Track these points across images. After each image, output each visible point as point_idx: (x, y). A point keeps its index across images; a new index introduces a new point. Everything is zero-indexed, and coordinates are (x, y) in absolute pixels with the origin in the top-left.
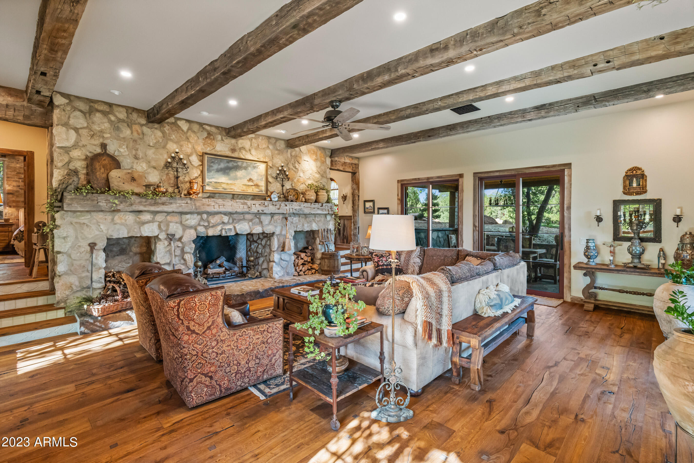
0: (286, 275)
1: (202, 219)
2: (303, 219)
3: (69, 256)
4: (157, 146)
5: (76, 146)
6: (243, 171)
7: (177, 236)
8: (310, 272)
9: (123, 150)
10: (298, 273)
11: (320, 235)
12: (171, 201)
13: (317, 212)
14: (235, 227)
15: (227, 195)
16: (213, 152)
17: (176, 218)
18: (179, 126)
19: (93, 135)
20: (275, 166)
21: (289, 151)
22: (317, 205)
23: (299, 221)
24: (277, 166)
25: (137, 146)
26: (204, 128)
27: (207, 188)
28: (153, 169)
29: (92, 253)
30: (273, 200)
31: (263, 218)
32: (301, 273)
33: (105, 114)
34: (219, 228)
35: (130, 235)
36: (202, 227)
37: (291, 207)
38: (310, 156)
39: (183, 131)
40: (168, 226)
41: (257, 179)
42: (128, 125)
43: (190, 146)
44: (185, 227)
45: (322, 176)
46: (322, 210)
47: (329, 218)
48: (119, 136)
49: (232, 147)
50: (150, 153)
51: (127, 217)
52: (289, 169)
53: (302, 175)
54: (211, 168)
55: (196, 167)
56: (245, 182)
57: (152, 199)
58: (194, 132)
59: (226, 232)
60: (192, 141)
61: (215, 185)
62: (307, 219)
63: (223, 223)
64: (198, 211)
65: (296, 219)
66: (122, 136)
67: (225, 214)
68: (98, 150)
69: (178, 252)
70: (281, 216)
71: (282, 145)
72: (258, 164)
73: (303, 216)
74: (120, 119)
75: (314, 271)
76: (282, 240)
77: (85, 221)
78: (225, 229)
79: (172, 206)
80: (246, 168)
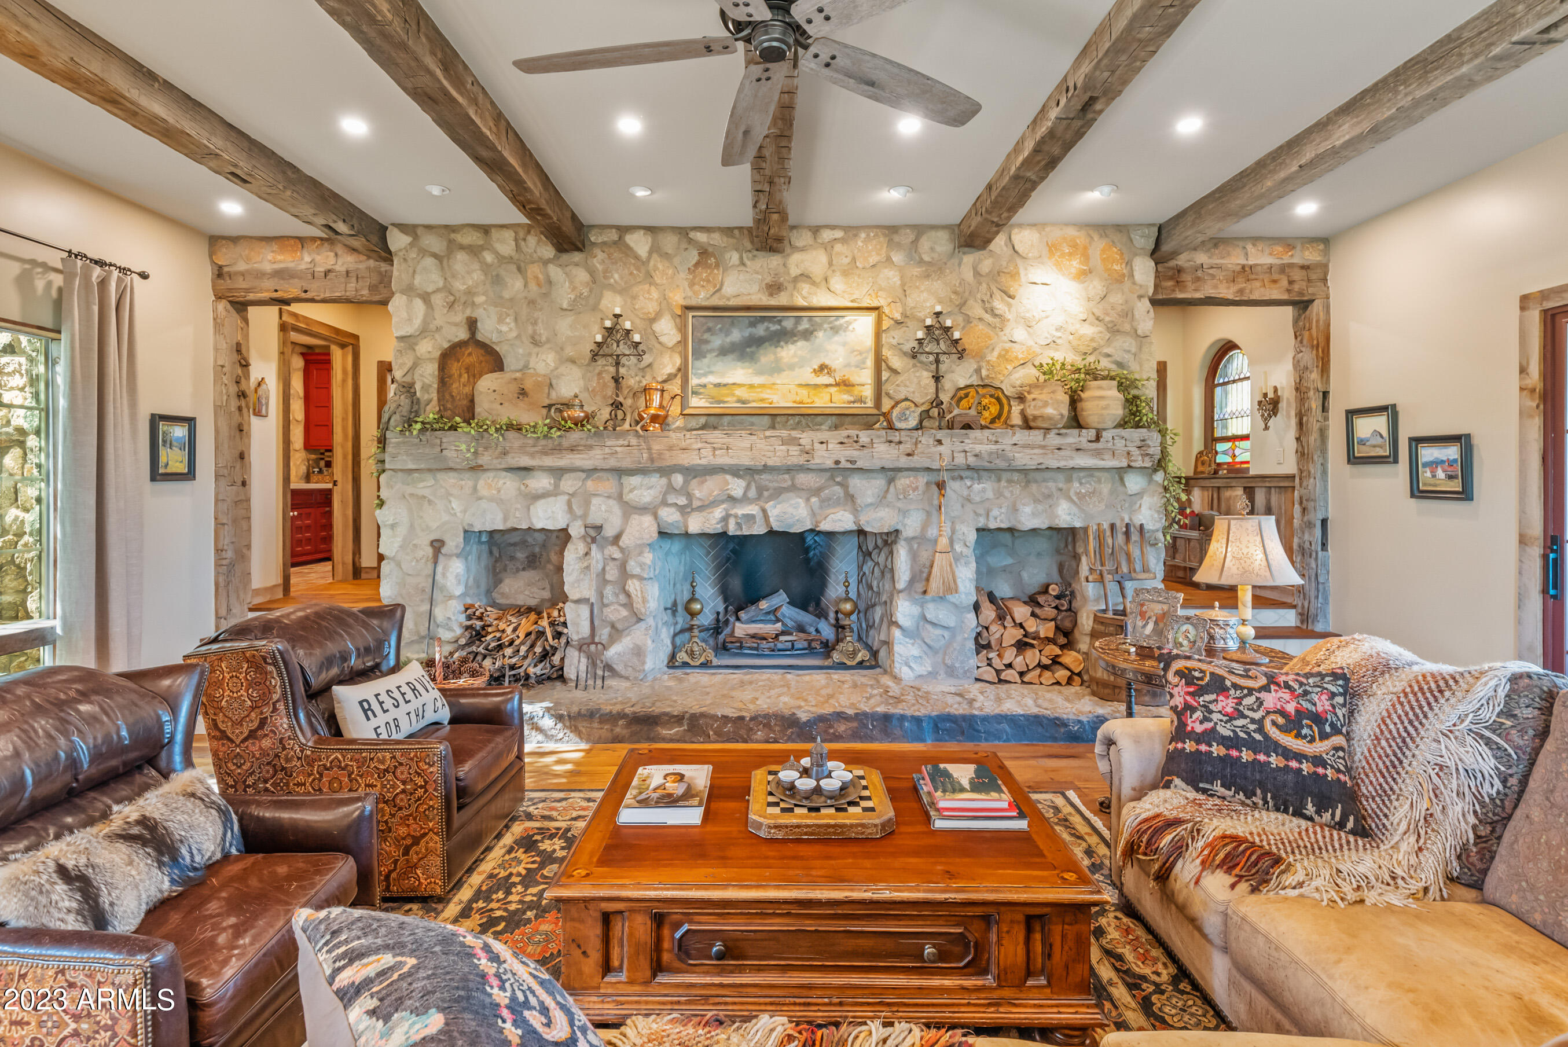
0: (942, 675)
1: (671, 488)
2: (1017, 489)
3: (399, 565)
4: (578, 307)
5: (424, 331)
6: (801, 344)
7: (609, 532)
8: (1048, 677)
9: (508, 327)
10: (998, 672)
11: (1092, 544)
12: (590, 442)
13: (1071, 464)
14: (764, 511)
15: (754, 419)
16: (715, 301)
17: (609, 485)
18: (629, 248)
19: (454, 302)
20: (914, 317)
21: (969, 259)
22: (1073, 437)
23: (999, 495)
24: (921, 315)
25: (537, 314)
26: (690, 241)
27: (695, 402)
28: (570, 366)
29: (436, 563)
30: (898, 425)
31: (856, 482)
32: (1010, 675)
33: (474, 251)
34: (718, 513)
35: (509, 525)
36: (673, 510)
37: (960, 447)
38: (1058, 265)
39: (637, 257)
40: (587, 503)
41: (848, 365)
42: (519, 269)
43: (655, 294)
44: (630, 509)
45: (1114, 330)
46: (1098, 454)
47: (1134, 483)
48: (501, 297)
49: (769, 280)
50: (565, 326)
51: (501, 482)
52: (968, 320)
53: (1019, 334)
54: (705, 347)
55: (672, 349)
56: (807, 375)
57: (545, 437)
58: (666, 256)
59: (739, 525)
60: (658, 281)
61: (714, 392)
62: (1034, 487)
63: (731, 499)
64: (657, 464)
65: (983, 489)
66: (507, 295)
67: (736, 471)
68: (463, 335)
69: (612, 574)
70: (922, 479)
71: (940, 244)
72: (850, 316)
73: (1016, 476)
74: (504, 257)
75: (1062, 674)
76: (924, 555)
77: (426, 492)
78: (736, 516)
79: (592, 453)
80: (807, 335)
